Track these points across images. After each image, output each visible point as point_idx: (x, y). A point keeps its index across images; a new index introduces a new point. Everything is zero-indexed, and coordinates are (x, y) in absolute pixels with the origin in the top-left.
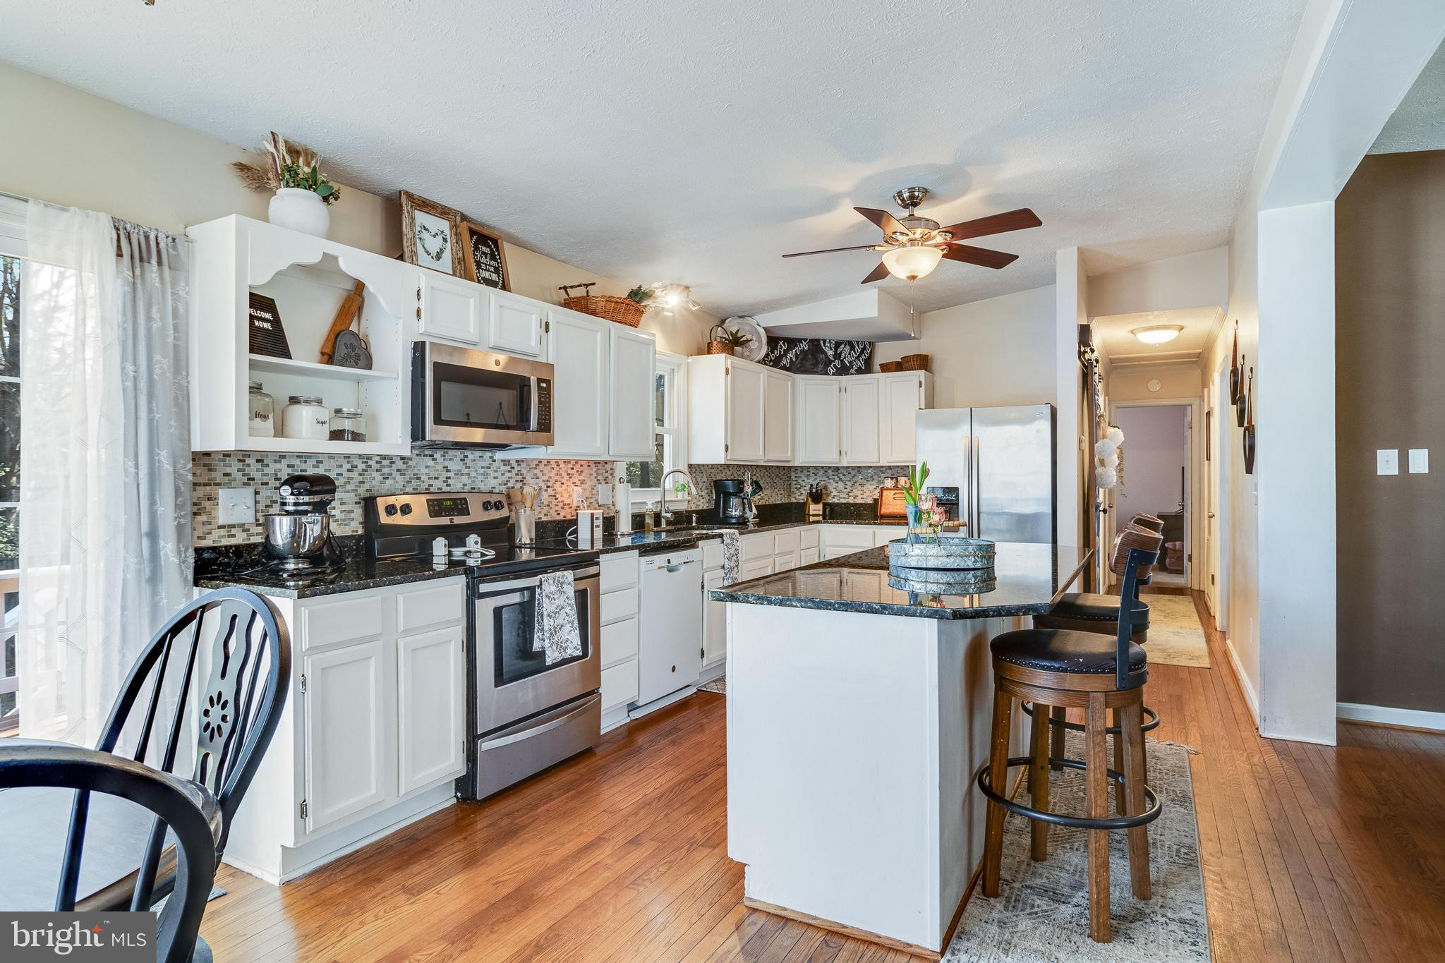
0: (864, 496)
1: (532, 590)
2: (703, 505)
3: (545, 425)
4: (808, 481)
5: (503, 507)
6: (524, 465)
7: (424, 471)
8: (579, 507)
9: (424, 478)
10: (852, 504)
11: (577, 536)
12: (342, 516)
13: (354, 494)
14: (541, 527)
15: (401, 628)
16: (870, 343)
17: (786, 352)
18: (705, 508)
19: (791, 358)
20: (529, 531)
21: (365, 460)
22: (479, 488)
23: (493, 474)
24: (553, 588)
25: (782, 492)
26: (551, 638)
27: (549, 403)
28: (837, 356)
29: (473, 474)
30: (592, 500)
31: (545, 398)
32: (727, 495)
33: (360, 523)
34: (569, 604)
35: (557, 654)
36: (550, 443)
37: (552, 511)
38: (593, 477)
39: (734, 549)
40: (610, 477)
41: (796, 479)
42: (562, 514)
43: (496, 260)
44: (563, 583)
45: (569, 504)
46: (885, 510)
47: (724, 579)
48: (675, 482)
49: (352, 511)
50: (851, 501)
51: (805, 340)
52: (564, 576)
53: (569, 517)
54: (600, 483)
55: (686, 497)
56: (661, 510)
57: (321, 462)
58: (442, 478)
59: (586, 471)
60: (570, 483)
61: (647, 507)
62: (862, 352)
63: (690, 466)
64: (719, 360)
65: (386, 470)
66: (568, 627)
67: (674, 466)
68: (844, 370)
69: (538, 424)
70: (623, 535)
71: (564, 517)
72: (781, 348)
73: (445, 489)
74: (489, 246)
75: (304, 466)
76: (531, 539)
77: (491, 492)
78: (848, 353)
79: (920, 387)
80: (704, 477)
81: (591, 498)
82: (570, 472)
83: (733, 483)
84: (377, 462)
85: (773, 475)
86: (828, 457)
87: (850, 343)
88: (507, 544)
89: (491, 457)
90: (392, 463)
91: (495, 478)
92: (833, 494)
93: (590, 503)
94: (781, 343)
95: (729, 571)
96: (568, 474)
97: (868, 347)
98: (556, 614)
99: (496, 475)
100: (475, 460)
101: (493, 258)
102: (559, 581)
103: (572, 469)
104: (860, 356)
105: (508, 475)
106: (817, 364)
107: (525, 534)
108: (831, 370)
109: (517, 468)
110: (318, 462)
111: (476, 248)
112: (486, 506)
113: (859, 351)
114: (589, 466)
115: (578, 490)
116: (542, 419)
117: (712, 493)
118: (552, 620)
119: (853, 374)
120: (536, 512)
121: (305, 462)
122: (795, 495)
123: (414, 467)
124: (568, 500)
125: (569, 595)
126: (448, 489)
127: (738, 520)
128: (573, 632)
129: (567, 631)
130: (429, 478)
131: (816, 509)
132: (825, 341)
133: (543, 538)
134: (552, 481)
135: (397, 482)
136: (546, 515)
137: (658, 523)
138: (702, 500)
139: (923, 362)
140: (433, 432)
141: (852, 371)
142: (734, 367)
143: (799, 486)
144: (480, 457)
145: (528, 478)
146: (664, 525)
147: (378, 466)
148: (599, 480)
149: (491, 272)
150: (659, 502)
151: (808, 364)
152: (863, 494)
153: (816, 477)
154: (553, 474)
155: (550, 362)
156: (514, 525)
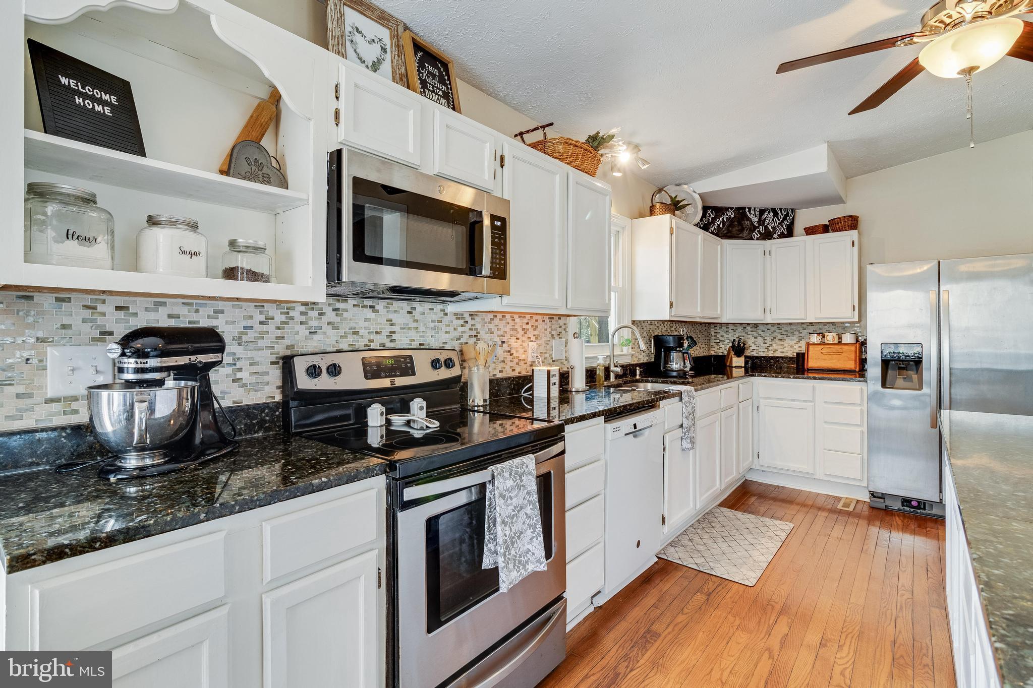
0: (784, 350)
1: (482, 487)
2: (644, 359)
3: (500, 272)
4: (727, 336)
5: (453, 366)
6: (478, 319)
7: (362, 324)
8: (534, 362)
9: (363, 332)
10: (772, 357)
11: (533, 393)
12: (253, 379)
13: (269, 352)
14: (495, 385)
15: (268, 577)
16: (792, 210)
17: (714, 219)
18: (645, 361)
19: (719, 225)
20: (483, 392)
21: (286, 310)
22: (429, 344)
23: (444, 329)
24: (510, 483)
25: (704, 346)
26: (507, 553)
27: (505, 245)
28: (761, 222)
29: (422, 329)
30: (547, 355)
31: (499, 238)
32: (669, 350)
33: (278, 387)
34: (530, 502)
35: (515, 574)
36: (506, 292)
37: (508, 368)
38: (547, 332)
39: (691, 406)
40: (563, 332)
41: (715, 334)
42: (518, 370)
43: (446, 85)
44: (523, 474)
45: (524, 360)
46: (812, 363)
47: (682, 439)
48: (621, 337)
49: (267, 373)
50: (770, 354)
51: (732, 208)
52: (523, 464)
53: (524, 373)
54: (554, 338)
55: (630, 351)
56: (609, 365)
57: (222, 312)
58: (385, 333)
59: (541, 326)
60: (525, 339)
61: (598, 362)
62: (785, 218)
63: (634, 322)
64: (664, 220)
65: (313, 323)
66: (529, 533)
67: (619, 323)
68: (767, 235)
69: (492, 268)
70: (577, 392)
71: (519, 373)
72: (710, 216)
73: (389, 345)
74: (439, 69)
75: (194, 317)
76: (485, 401)
77: (442, 349)
78: (771, 219)
79: (853, 245)
80: (645, 333)
81: (545, 353)
82: (525, 326)
83: (674, 339)
84: (302, 313)
85: (697, 331)
86: (752, 315)
87: (774, 211)
88: (459, 406)
89: (443, 310)
90: (321, 314)
91: (446, 332)
92: (751, 348)
93: (545, 358)
94: (709, 212)
95: (687, 431)
96: (523, 329)
97: (790, 213)
98: (512, 518)
99: (448, 329)
100: (424, 313)
101: (442, 81)
102: (517, 473)
103: (527, 324)
104: (783, 221)
105: (461, 329)
106: (742, 231)
107: (478, 395)
108: (756, 235)
109: (471, 322)
110: (216, 312)
111: (421, 66)
112: (435, 364)
113: (782, 217)
114: (544, 321)
115: (532, 345)
116: (496, 263)
117: (651, 347)
118: (507, 528)
119: (776, 239)
120: (490, 369)
121: (197, 311)
122: (714, 349)
123: (351, 320)
124: (524, 356)
125: (529, 488)
126: (392, 345)
127: (679, 374)
128: (535, 539)
129: (528, 539)
130: (368, 333)
131: (738, 361)
132: (750, 209)
133: (497, 396)
134: (507, 336)
135: (328, 337)
136: (501, 371)
137: (607, 377)
138: (643, 354)
139: (851, 223)
140: (351, 270)
141: (775, 236)
142: (677, 228)
143: (718, 341)
144: (430, 309)
145: (483, 332)
146: (612, 379)
147: (303, 318)
148: (553, 335)
149: (439, 95)
150: (607, 356)
151: (735, 230)
152: (783, 348)
153: (734, 333)
154: (508, 329)
155: (506, 197)
156: (466, 383)
